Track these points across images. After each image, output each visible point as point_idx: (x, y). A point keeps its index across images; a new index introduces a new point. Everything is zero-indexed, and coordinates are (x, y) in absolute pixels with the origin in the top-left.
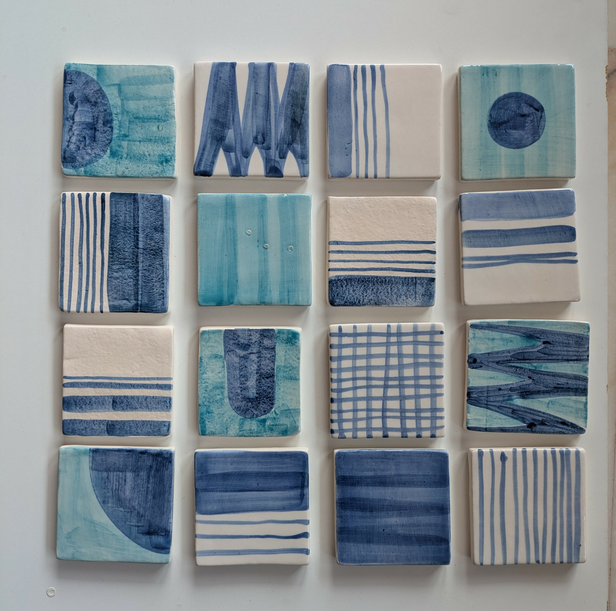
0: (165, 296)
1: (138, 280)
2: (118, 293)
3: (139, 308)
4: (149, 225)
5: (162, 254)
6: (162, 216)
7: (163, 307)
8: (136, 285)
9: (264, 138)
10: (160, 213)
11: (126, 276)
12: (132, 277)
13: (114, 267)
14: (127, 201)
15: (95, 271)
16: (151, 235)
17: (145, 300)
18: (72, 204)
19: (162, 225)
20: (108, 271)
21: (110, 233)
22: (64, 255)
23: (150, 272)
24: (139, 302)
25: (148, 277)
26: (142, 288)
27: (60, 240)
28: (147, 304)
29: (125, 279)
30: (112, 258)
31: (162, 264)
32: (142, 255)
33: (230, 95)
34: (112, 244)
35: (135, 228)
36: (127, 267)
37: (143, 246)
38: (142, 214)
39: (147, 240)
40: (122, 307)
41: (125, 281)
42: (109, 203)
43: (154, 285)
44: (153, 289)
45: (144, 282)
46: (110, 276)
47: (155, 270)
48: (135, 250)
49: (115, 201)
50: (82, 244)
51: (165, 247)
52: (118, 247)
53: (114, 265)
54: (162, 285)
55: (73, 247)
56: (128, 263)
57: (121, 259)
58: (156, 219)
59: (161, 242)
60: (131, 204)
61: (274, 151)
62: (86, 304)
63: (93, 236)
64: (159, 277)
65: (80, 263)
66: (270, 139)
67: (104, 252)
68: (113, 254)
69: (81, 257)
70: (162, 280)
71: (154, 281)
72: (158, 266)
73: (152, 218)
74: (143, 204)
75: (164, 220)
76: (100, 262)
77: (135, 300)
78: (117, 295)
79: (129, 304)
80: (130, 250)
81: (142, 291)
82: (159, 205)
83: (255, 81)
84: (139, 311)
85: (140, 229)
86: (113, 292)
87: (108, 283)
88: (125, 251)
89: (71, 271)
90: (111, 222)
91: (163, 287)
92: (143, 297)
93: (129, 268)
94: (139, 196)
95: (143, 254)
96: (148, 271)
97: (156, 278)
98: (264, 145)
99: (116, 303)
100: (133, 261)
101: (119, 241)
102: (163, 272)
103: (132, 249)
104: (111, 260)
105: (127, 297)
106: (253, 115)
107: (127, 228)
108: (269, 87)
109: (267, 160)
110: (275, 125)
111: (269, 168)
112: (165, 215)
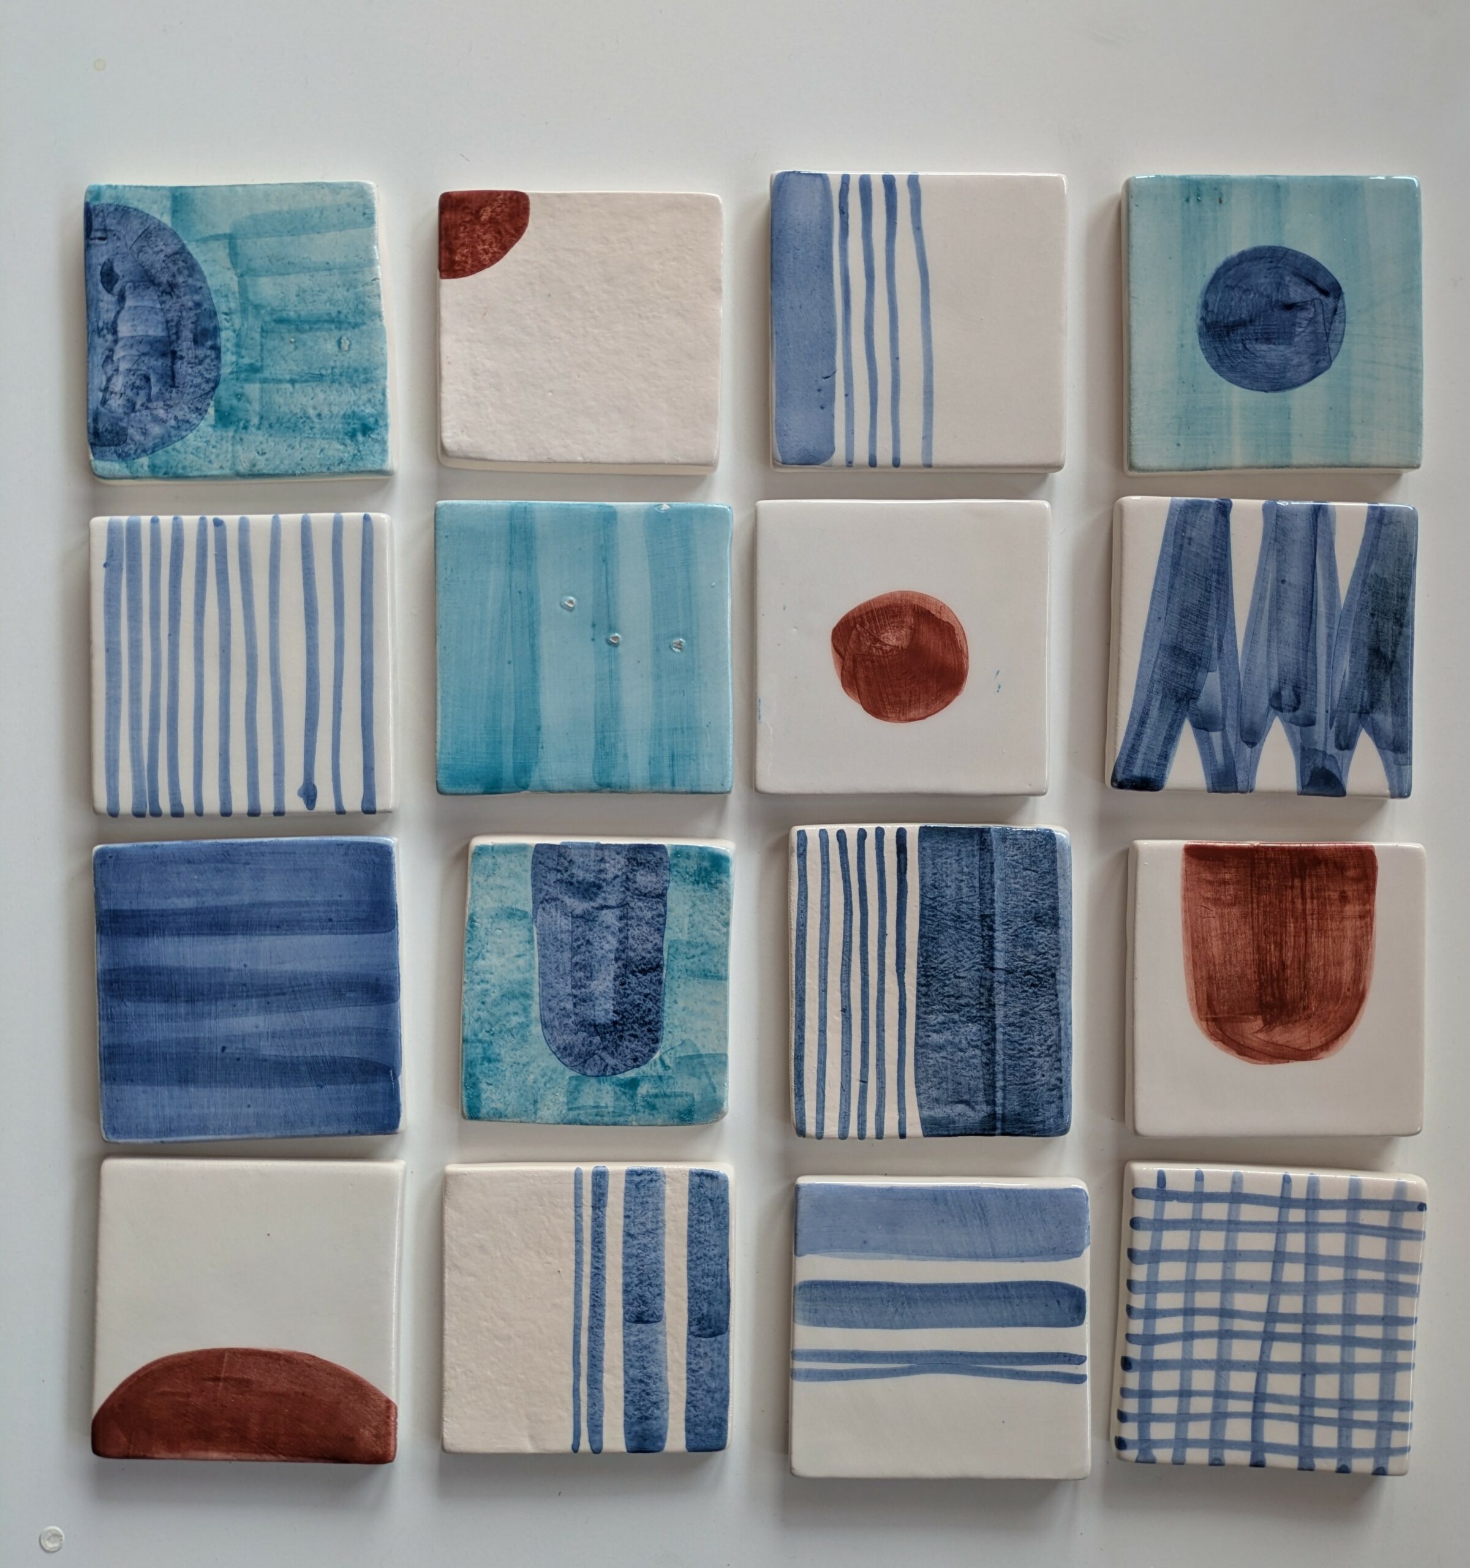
0: (1064, 1091)
1: (993, 1052)
2: (944, 1085)
3: (999, 1125)
4: (1022, 910)
5: (1055, 984)
6: (1054, 884)
7: (1059, 1121)
8: (990, 1064)
9: (1298, 696)
10: (1049, 878)
11: (964, 1042)
12: (979, 1043)
13: (933, 1019)
14: (963, 849)
15: (883, 1030)
16: (1025, 936)
17: (1014, 1105)
18: (822, 859)
19: (1055, 909)
20: (917, 1029)
21: (920, 930)
22: (804, 991)
23: (1025, 1030)
24: (999, 1110)
25: (1021, 1045)
26: (1004, 1072)
27: (793, 952)
28: (1019, 1114)
29: (961, 1050)
30: (926, 995)
31: (1057, 1008)
32: (1003, 986)
33: (1214, 584)
34: (926, 958)
35: (983, 917)
36: (964, 1019)
37: (1006, 963)
38: (1002, 880)
39: (1015, 947)
40: (954, 1122)
41: (961, 1054)
42: (917, 854)
43: (1035, 1063)
44: (1034, 1074)
45: (1011, 1057)
46: (921, 1042)
47: (1037, 1026)
48: (984, 975)
49: (932, 848)
50: (850, 960)
51: (1063, 964)
52: (942, 966)
53: (931, 1012)
54: (1057, 1065)
55: (826, 969)
56: (967, 1009)
57: (949, 996)
58: (1038, 895)
59: (1053, 952)
60: (974, 856)
61: (1323, 730)
62: (862, 1116)
63: (876, 940)
64: (1049, 1043)
65: (843, 1010)
66: (1314, 698)
67: (906, 980)
68: (928, 985)
69: (846, 995)
70: (1056, 1051)
71: (1036, 1053)
72: (1044, 1014)
73: (1027, 890)
74: (1004, 854)
75: (1060, 896)
76: (897, 1007)
77: (988, 1103)
78: (941, 1091)
79: (971, 1113)
80: (973, 973)
81: (1005, 1080)
82: (1045, 857)
83: (1279, 551)
84: (999, 1131)
85: (998, 919)
86: (930, 1084)
87: (916, 1060)
88: (959, 977)
89: (823, 1031)
90: (922, 903)
91: (1059, 1069)
92: (1008, 1096)
93: (971, 1019)
94: (993, 834)
95: (1006, 983)
96: (1020, 1027)
97: (1041, 1045)
98: (1299, 713)
99: (939, 1112)
100: (981, 1004)
101: (942, 951)
102: (1060, 1030)
103: (978, 970)
104: (923, 1000)
105: (966, 1097)
106: (1270, 635)
107: (964, 918)
108: (1314, 566)
109: (1305, 753)
110: (1328, 662)
111: (1308, 773)
112: (1061, 881)
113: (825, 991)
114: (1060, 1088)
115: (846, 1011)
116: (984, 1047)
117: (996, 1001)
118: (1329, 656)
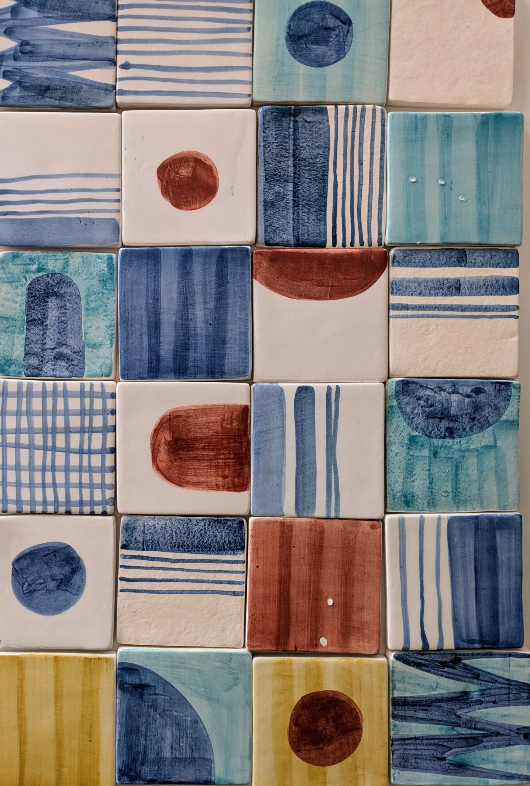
1: (294, 145)
2: (317, 130)
3: (292, 112)
4: (280, 209)
5: (266, 176)
6: (266, 221)
7: (265, 113)
8: (296, 139)
10: (268, 223)
11: (307, 150)
12: (301, 149)
13: (321, 160)
14: (306, 237)
15: (344, 155)
16: (279, 197)
17: (285, 121)
20: (328, 156)
21: (326, 200)
23: (279, 155)
24: (292, 118)
25: (282, 148)
26: (289, 135)
28: (283, 116)
29: (309, 146)
30: (324, 171)
31: (265, 165)
32: (289, 175)
34: (324, 187)
35: (298, 206)
36: (307, 160)
37: (288, 185)
38: (289, 223)
39: (284, 192)
40: (312, 113)
41: (309, 144)
42: (327, 235)
43: (275, 140)
44: (276, 135)
45: (286, 142)
46: (327, 149)
47: (274, 156)
48: (298, 180)
49: (321, 237)
50: (359, 187)
51: (262, 185)
52: (317, 184)
53: (322, 163)
54: (265, 139)
56: (306, 164)
57: (314, 170)
59: (266, 190)
60: (302, 234)
62: (355, 116)
63: (347, 196)
64: (269, 149)
67: (333, 177)
68: (323, 175)
69: (361, 170)
70: (266, 145)
71: (275, 144)
72: (271, 162)
73: (278, 218)
74: (288, 234)
75: (263, 216)
76: (338, 165)
77: (297, 122)
78: (318, 127)
79: (305, 117)
80: (303, 181)
81: (289, 132)
82: (270, 233)
85: (291, 205)
86: (323, 130)
87: (329, 141)
88: (309, 179)
90: (325, 212)
91: (264, 137)
93: (304, 160)
96: (282, 156)
97: (272, 148)
99: (318, 117)
100: (299, 167)
101: (316, 191)
102: (264, 155)
104: (326, 168)
105: (307, 124)
107: (306, 206)
113: (370, 173)
114: (264, 128)
115: (361, 163)
116: (298, 147)
117: (293, 168)
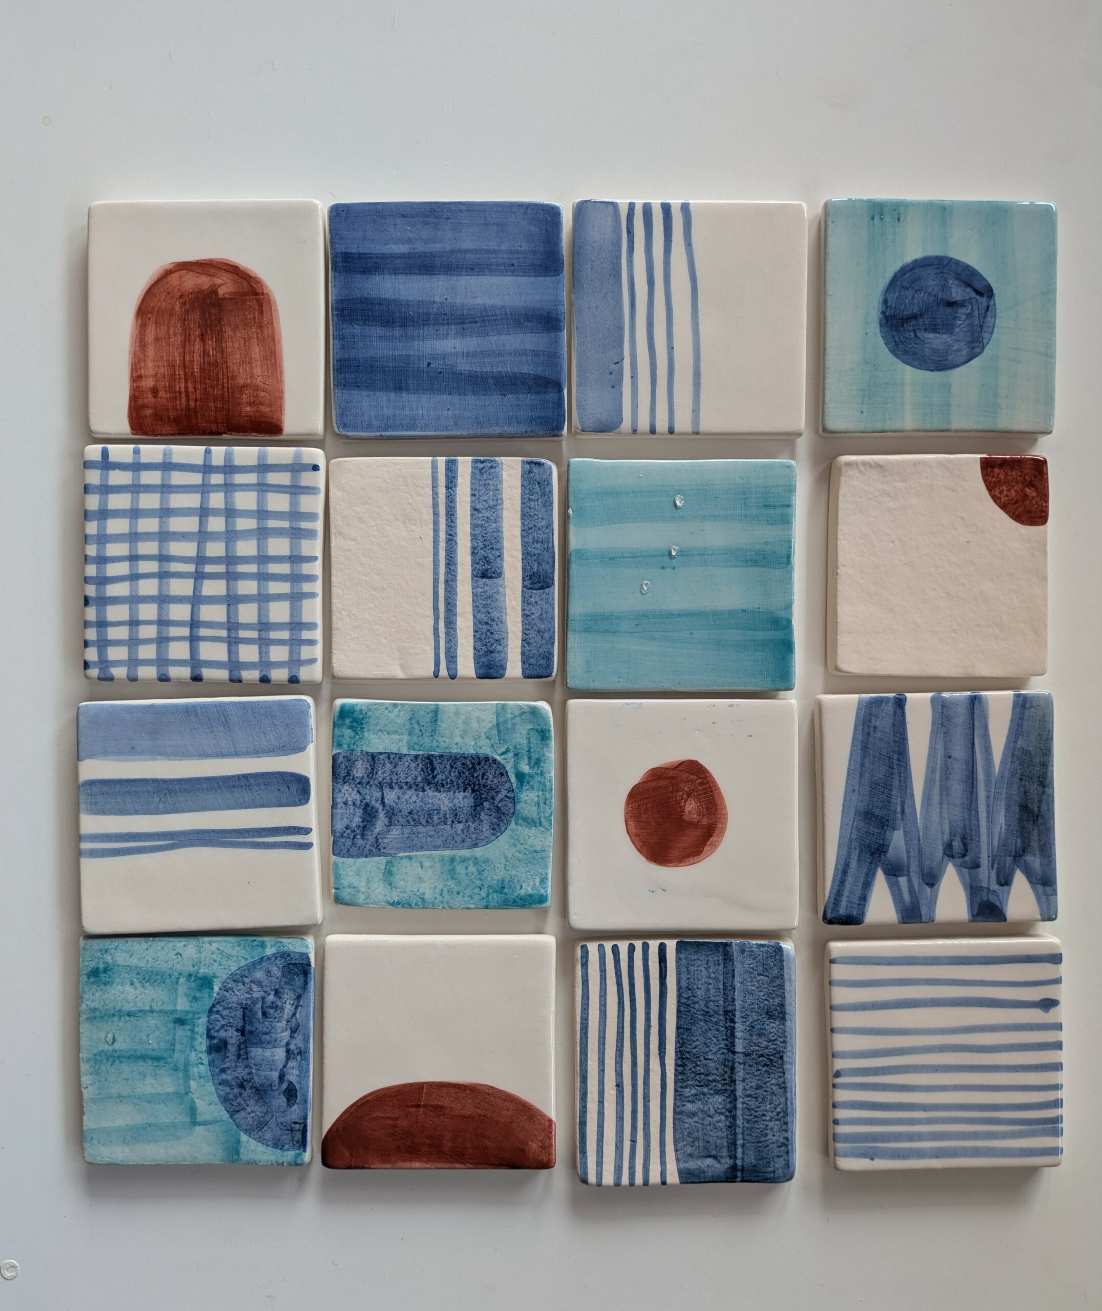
0: (790, 1147)
1: (734, 1118)
2: (696, 1143)
3: (739, 1174)
4: (756, 1006)
5: (783, 1064)
6: (782, 986)
7: (786, 1171)
8: (732, 1127)
9: (965, 846)
10: (778, 982)
11: (712, 1110)
12: (723, 1111)
13: (687, 1092)
14: (711, 959)
15: (649, 1101)
16: (759, 1027)
17: (751, 1158)
18: (600, 968)
19: (782, 1005)
20: (675, 1099)
21: (677, 1023)
22: (586, 1071)
23: (760, 1100)
24: (739, 1163)
25: (756, 1111)
26: (743, 1133)
27: (578, 1040)
28: (755, 1166)
29: (709, 1116)
30: (682, 1073)
31: (784, 1083)
32: (742, 1066)
33: (895, 762)
34: (682, 1044)
35: (726, 1012)
37: (744, 1048)
38: (741, 983)
39: (751, 1035)
40: (704, 1172)
41: (709, 1119)
42: (674, 963)
43: (767, 1126)
44: (767, 1135)
45: (748, 1121)
46: (678, 1110)
47: (769, 1097)
48: (727, 1057)
49: (685, 959)
50: (622, 1046)
51: (789, 1048)
52: (694, 1051)
53: (686, 1087)
55: (604, 1054)
56: (714, 1084)
57: (700, 1074)
58: (769, 994)
59: (782, 1040)
60: (719, 964)
61: (987, 871)
62: (632, 1168)
63: (643, 1030)
64: (778, 1110)
65: (617, 1085)
66: (979, 847)
67: (666, 1062)
68: (683, 1065)
69: (619, 1074)
70: (784, 1117)
71: (768, 1118)
72: (774, 1088)
73: (761, 991)
74: (742, 963)
75: (787, 995)
76: (659, 1082)
77: (730, 1157)
78: (693, 1148)
79: (718, 1166)
80: (719, 1056)
81: (744, 1139)
82: (775, 965)
83: (945, 733)
84: (739, 1179)
85: (738, 1014)
86: (685, 1143)
87: (674, 1124)
88: (708, 1059)
89: (601, 1102)
90: (679, 1002)
91: (786, 1131)
92: (746, 1152)
93: (718, 1092)
94: (734, 947)
95: (744, 1063)
96: (756, 1098)
97: (772, 1112)
98: (967, 858)
99: (692, 1165)
100: (725, 1080)
101: (695, 1039)
102: (786, 1100)
104: (680, 1077)
105: (714, 1153)
106: (941, 799)
107: (712, 1012)
108: (973, 744)
109: (973, 890)
110: (988, 818)
111: (976, 905)
112: (787, 986)
113: (603, 1071)
114: (787, 1146)
115: (619, 1086)
116: (728, 1114)
117: (737, 1078)
118: (988, 813)
